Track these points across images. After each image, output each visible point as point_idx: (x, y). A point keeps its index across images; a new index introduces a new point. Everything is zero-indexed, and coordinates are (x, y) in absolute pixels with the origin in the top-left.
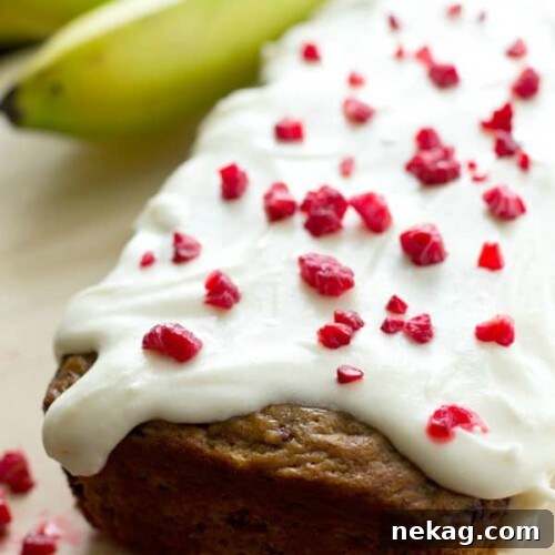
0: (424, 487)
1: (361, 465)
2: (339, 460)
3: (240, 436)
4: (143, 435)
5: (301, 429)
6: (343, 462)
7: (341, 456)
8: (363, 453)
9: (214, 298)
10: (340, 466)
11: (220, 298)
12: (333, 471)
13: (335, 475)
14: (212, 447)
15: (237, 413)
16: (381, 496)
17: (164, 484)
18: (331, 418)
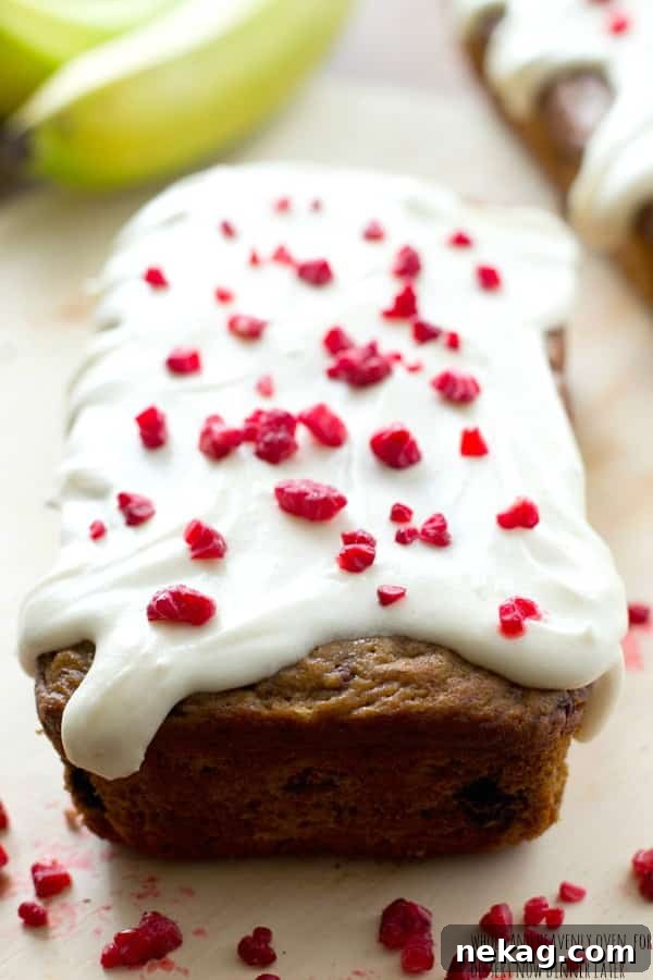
0: (511, 693)
1: (439, 685)
2: (414, 685)
3: (294, 689)
4: (183, 714)
5: (361, 664)
6: (419, 687)
7: (414, 681)
8: (436, 671)
9: (203, 550)
10: (416, 691)
11: (211, 547)
12: (413, 699)
13: (416, 703)
14: (268, 707)
15: (285, 664)
16: (473, 712)
17: (211, 765)
18: (388, 645)
